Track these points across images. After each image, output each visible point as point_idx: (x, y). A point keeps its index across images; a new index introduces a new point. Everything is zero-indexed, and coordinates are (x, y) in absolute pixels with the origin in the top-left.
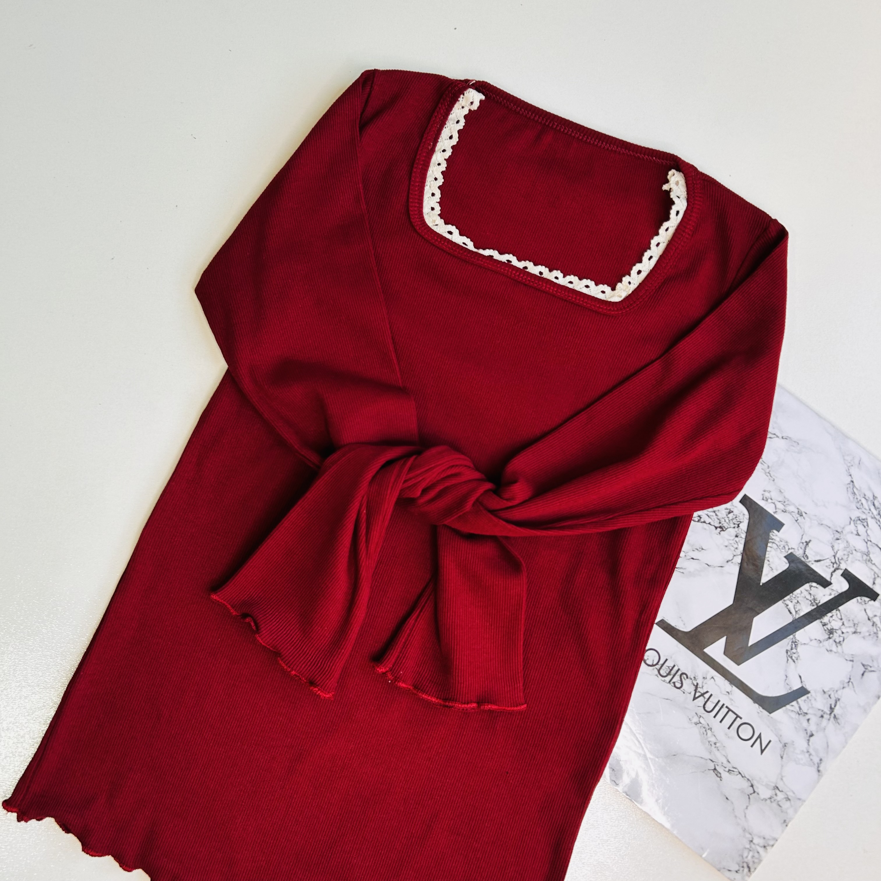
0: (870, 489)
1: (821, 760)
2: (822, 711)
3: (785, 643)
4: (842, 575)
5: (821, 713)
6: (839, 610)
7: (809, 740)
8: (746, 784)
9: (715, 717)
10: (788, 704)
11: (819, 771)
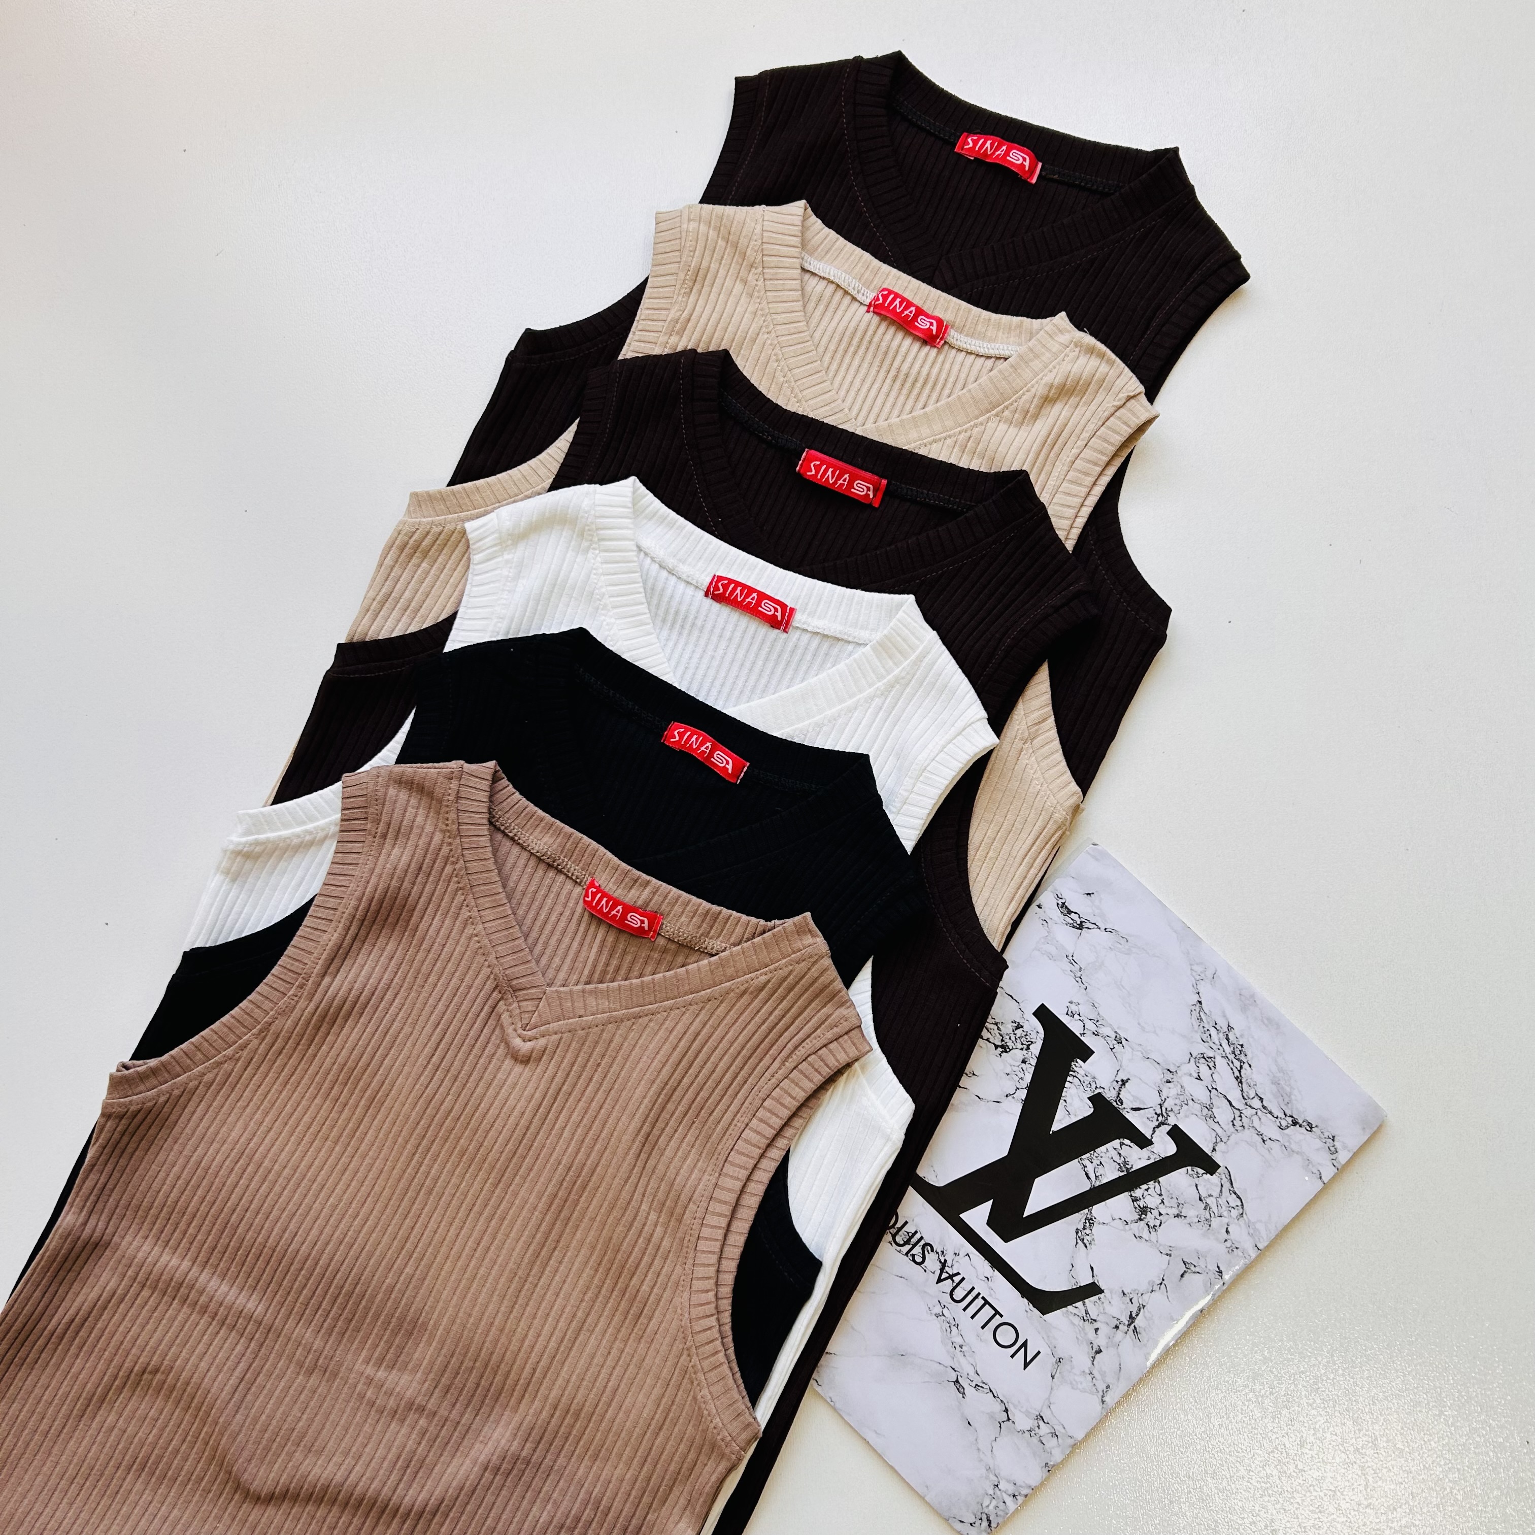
0: (1225, 1016)
1: (1108, 1387)
2: (1118, 1319)
3: (1076, 1219)
4: (1168, 1133)
5: (1116, 1322)
6: (1159, 1182)
7: (1094, 1358)
8: (999, 1408)
9: (964, 1310)
10: (1071, 1304)
11: (1103, 1402)
